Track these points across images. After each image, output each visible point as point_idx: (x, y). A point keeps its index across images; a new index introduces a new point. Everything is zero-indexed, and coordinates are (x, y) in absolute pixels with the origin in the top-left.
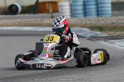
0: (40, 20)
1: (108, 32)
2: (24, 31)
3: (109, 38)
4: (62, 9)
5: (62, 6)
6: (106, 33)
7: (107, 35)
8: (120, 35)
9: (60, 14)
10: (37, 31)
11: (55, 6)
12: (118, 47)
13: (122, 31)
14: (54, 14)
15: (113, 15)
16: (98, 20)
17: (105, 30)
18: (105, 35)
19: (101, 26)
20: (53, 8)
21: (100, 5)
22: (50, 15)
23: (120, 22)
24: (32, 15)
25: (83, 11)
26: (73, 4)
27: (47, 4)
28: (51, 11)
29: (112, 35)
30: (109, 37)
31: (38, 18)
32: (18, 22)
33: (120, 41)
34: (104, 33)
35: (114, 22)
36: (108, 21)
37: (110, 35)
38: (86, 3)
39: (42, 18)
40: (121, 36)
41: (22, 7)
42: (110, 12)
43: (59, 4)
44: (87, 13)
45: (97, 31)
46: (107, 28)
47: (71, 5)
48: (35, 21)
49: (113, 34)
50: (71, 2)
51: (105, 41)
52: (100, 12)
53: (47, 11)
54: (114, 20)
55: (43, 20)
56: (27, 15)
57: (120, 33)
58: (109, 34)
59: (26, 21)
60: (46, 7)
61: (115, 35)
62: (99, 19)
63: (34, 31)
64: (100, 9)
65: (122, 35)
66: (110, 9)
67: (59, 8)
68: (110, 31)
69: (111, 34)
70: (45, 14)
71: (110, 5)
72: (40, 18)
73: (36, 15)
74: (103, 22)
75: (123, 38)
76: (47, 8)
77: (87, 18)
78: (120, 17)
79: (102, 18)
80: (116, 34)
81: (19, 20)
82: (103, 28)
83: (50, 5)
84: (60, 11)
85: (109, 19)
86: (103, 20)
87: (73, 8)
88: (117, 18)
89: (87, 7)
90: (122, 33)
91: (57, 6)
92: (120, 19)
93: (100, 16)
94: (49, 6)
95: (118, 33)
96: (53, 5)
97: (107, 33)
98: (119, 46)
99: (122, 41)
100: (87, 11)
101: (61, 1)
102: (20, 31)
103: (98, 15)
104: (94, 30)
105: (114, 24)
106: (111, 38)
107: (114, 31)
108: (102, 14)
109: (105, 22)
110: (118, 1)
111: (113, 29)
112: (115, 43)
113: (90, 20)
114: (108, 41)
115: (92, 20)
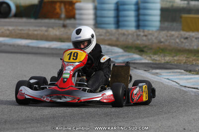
0: (44, 29)
1: (152, 56)
2: (18, 46)
3: (153, 66)
4: (81, 14)
5: (80, 9)
6: (148, 58)
7: (150, 62)
8: (170, 62)
9: (77, 22)
10: (39, 48)
11: (71, 8)
12: (166, 82)
13: (173, 57)
14: (68, 22)
15: (161, 29)
16: (138, 36)
17: (147, 52)
18: (147, 61)
19: (141, 46)
20: (67, 11)
21: (141, 12)
22: (61, 22)
23: (173, 41)
24: (32, 20)
25: (116, 19)
26: (99, 6)
27: (58, 4)
28: (63, 16)
29: (157, 62)
30: (153, 64)
31: (41, 26)
32: (8, 30)
33: (170, 72)
34: (145, 57)
35: (162, 40)
36: (153, 38)
37: (154, 62)
38: (121, 7)
39: (49, 27)
40: (171, 64)
41: (18, 7)
42: (158, 24)
43: (78, 5)
44: (121, 24)
45: (134, 53)
46: (151, 49)
47: (96, 9)
48: (36, 30)
49: (159, 60)
50: (96, 3)
51: (145, 71)
52: (141, 23)
53: (57, 16)
54: (163, 38)
55: (50, 29)
56: (24, 20)
57: (171, 58)
58: (154, 60)
59: (21, 30)
60: (55, 9)
61: (163, 61)
62: (139, 33)
63: (33, 47)
64: (141, 17)
65: (173, 62)
66: (158, 18)
67: (77, 12)
68: (155, 54)
69: (156, 60)
70: (53, 21)
71: (158, 12)
72: (45, 26)
73: (39, 21)
74: (144, 38)
75: (175, 67)
76: (58, 10)
77: (121, 31)
78: (173, 33)
79: (143, 32)
80: (165, 60)
81: (10, 28)
82: (145, 50)
83: (63, 6)
84: (77, 16)
85: (156, 34)
86: (146, 36)
87: (99, 13)
88: (169, 35)
89: (121, 13)
90: (174, 59)
91: (74, 9)
92: (173, 35)
93: (141, 30)
94: (60, 7)
95: (167, 59)
96: (67, 6)
97: (150, 57)
98: (168, 81)
99: (173, 72)
100: (121, 19)
101: (80, 2)
102: (10, 45)
103: (138, 26)
104: (129, 52)
105: (162, 44)
106: (155, 66)
107: (161, 55)
108: (145, 26)
109: (149, 40)
110: (172, 6)
111: (161, 51)
112: (161, 75)
113: (124, 34)
114: (150, 71)
115: (128, 35)
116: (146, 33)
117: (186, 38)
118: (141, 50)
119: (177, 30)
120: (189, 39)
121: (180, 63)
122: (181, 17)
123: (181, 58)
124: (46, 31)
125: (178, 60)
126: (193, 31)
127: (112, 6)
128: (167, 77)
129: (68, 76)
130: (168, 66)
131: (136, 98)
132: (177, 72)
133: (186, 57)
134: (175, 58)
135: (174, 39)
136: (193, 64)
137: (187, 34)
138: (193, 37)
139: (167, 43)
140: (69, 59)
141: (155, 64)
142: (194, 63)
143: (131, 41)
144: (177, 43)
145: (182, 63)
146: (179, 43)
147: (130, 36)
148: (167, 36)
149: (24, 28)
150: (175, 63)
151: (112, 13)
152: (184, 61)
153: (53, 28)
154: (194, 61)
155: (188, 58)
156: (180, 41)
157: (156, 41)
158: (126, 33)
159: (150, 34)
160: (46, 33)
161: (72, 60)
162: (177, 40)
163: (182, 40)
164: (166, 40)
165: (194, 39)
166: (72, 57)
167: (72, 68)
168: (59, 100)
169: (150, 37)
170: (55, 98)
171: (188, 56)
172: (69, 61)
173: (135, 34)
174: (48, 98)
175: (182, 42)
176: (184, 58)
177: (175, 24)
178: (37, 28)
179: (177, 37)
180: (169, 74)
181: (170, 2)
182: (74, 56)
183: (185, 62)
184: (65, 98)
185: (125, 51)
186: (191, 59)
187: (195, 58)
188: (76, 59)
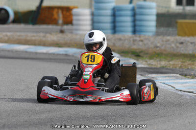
0: (42, 34)
1: (148, 60)
2: (17, 51)
3: (148, 70)
4: (78, 20)
5: (78, 15)
6: (144, 63)
7: (146, 66)
8: (166, 66)
9: (74, 27)
10: (36, 53)
11: (68, 14)
12: (162, 86)
13: (169, 61)
14: (65, 27)
15: (157, 34)
16: (134, 41)
17: (143, 57)
18: (143, 66)
19: (138, 51)
20: (64, 17)
21: (138, 17)
22: (59, 27)
23: (168, 46)
24: (30, 26)
25: (112, 25)
26: (96, 12)
27: (56, 10)
28: (60, 21)
29: (153, 67)
30: (149, 68)
31: (39, 32)
32: (7, 36)
33: (166, 77)
34: (141, 62)
35: (158, 45)
36: (149, 43)
37: (150, 66)
38: (117, 13)
39: (46, 33)
40: (167, 69)
41: (16, 13)
42: (154, 29)
43: (74, 11)
44: (117, 29)
45: (130, 57)
46: (147, 54)
47: (93, 14)
48: (34, 36)
49: (155, 65)
50: (93, 9)
51: (141, 75)
52: (137, 28)
53: (54, 22)
54: (159, 43)
55: (48, 35)
56: (22, 26)
57: (167, 63)
58: (149, 64)
59: (19, 36)
60: (52, 15)
61: (159, 66)
62: (135, 38)
63: (31, 53)
64: (138, 23)
65: (170, 66)
66: (154, 23)
67: (74, 18)
68: (151, 58)
69: (152, 65)
70: (50, 27)
71: (154, 18)
72: (43, 32)
73: (37, 27)
74: (141, 43)
75: (170, 71)
76: (55, 16)
77: (117, 36)
78: (168, 38)
79: (140, 37)
80: (160, 64)
81: (9, 34)
82: (141, 54)
83: (60, 12)
84: (74, 22)
85: (152, 39)
86: (142, 41)
87: (96, 18)
88: (164, 39)
89: (118, 19)
90: (170, 64)
91: (71, 15)
92: (168, 40)
93: (137, 35)
94: (57, 13)
95: (163, 63)
96: (64, 12)
97: (146, 61)
98: (164, 85)
99: (168, 77)
100: (117, 24)
102: (9, 51)
103: (134, 32)
104: (125, 57)
105: (158, 49)
106: (151, 70)
107: (157, 59)
108: (141, 31)
109: (145, 45)
110: (168, 11)
111: (157, 56)
112: (157, 79)
113: (120, 39)
114: (147, 75)
115: (125, 40)
116: (142, 39)
117: (182, 43)
118: (137, 55)
119: (172, 35)
120: (185, 44)
121: (176, 68)
122: (177, 22)
123: (176, 63)
124: (44, 37)
125: (174, 65)
126: (188, 35)
127: (109, 12)
128: (163, 82)
129: (88, 77)
130: (164, 70)
131: (146, 97)
132: (172, 76)
133: (182, 62)
134: (171, 63)
135: (169, 44)
136: (188, 69)
137: (183, 39)
138: (188, 42)
139: (163, 48)
140: (88, 61)
141: (151, 68)
142: (190, 68)
143: (127, 46)
144: (173, 47)
145: (178, 68)
146: (175, 47)
147: (126, 42)
148: (163, 41)
149: (22, 34)
150: (171, 67)
151: (109, 19)
152: (180, 65)
153: (50, 33)
154: (189, 66)
155: (184, 62)
156: (176, 46)
157: (152, 46)
158: (122, 38)
159: (146, 39)
160: (44, 39)
161: (90, 62)
162: (173, 45)
163: (178, 45)
164: (162, 45)
165: (189, 44)
166: (90, 59)
167: (91, 70)
168: (81, 100)
169: (146, 42)
170: (78, 97)
171: (184, 61)
172: (88, 63)
173: (131, 39)
174: (71, 97)
175: (178, 47)
176: (180, 63)
177: (170, 29)
178: (35, 34)
179: (173, 42)
180: (165, 79)
181: (166, 7)
182: (91, 58)
183: (181, 67)
184: (87, 98)
185: (122, 56)
186: (186, 64)
187: (190, 62)
188: (94, 61)
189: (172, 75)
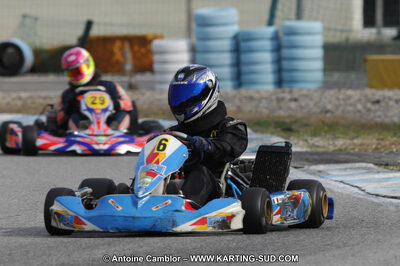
1: (309, 139)
3: (311, 157)
4: (164, 62)
5: (162, 52)
6: (301, 143)
7: (304, 150)
8: (346, 149)
9: (157, 77)
11: (143, 50)
12: (338, 187)
13: (352, 139)
14: (139, 78)
15: (327, 85)
16: (280, 100)
17: (298, 132)
18: (298, 150)
19: (288, 120)
20: (135, 58)
21: (285, 52)
22: (125, 79)
23: (350, 108)
25: (235, 69)
26: (200, 45)
27: (118, 44)
28: (129, 67)
29: (320, 150)
30: (311, 154)
32: (20, 98)
33: (346, 169)
34: (295, 141)
35: (329, 107)
36: (311, 104)
37: (313, 150)
38: (243, 45)
40: (348, 154)
41: (37, 52)
42: (319, 76)
43: (156, 43)
44: (244, 78)
45: (273, 134)
46: (307, 125)
47: (193, 50)
49: (324, 147)
50: (194, 40)
51: (296, 167)
52: (285, 75)
53: (116, 68)
54: (330, 102)
56: (51, 78)
57: (348, 142)
58: (313, 146)
59: (45, 98)
60: (112, 54)
61: (331, 148)
62: (281, 95)
64: (285, 64)
65: (353, 149)
66: (319, 65)
67: (156, 58)
68: (315, 134)
69: (318, 147)
71: (319, 53)
74: (293, 105)
75: (356, 158)
76: (118, 56)
77: (244, 91)
78: (350, 92)
79: (291, 92)
80: (335, 145)
81: (24, 95)
82: (294, 127)
83: (127, 46)
84: (156, 67)
85: (316, 96)
86: (296, 100)
87: (200, 58)
88: (341, 96)
89: (244, 57)
90: (354, 144)
91: (150, 52)
92: (349, 98)
93: (286, 87)
94: (122, 49)
95: (340, 143)
96: (136, 48)
97: (306, 141)
98: (342, 185)
99: (351, 169)
100: (244, 69)
101: (161, 37)
103: (279, 83)
104: (262, 132)
105: (329, 115)
106: (316, 157)
107: (328, 136)
108: (293, 81)
109: (302, 107)
110: (347, 40)
111: (326, 128)
112: (328, 174)
113: (251, 98)
114: (306, 167)
115: (260, 100)
116: (296, 95)
117: (378, 102)
118: (286, 128)
120: (383, 104)
121: (366, 151)
122: (365, 61)
123: (368, 142)
125: (361, 145)
126: (390, 87)
127: (227, 44)
128: (340, 179)
130: (342, 157)
132: (359, 168)
133: (378, 139)
134: (356, 141)
135: (351, 105)
136: (392, 152)
137: (379, 94)
138: (390, 99)
139: (339, 113)
141: (317, 154)
142: (394, 150)
143: (265, 112)
144: (359, 111)
145: (370, 151)
146: (364, 111)
147: (264, 103)
150: (357, 150)
151: (226, 58)
152: (374, 146)
154: (393, 146)
155: (382, 139)
156: (365, 107)
157: (316, 110)
158: (256, 96)
159: (306, 96)
162: (360, 107)
163: (369, 105)
164: (337, 107)
165: (392, 103)
169: (303, 103)
171: (381, 137)
173: (274, 97)
175: (369, 110)
176: (374, 141)
177: (353, 76)
179: (359, 100)
180: (344, 173)
181: (342, 31)
183: (376, 149)
185: (255, 131)
186: (387, 143)
187: (395, 139)
189: (358, 165)
